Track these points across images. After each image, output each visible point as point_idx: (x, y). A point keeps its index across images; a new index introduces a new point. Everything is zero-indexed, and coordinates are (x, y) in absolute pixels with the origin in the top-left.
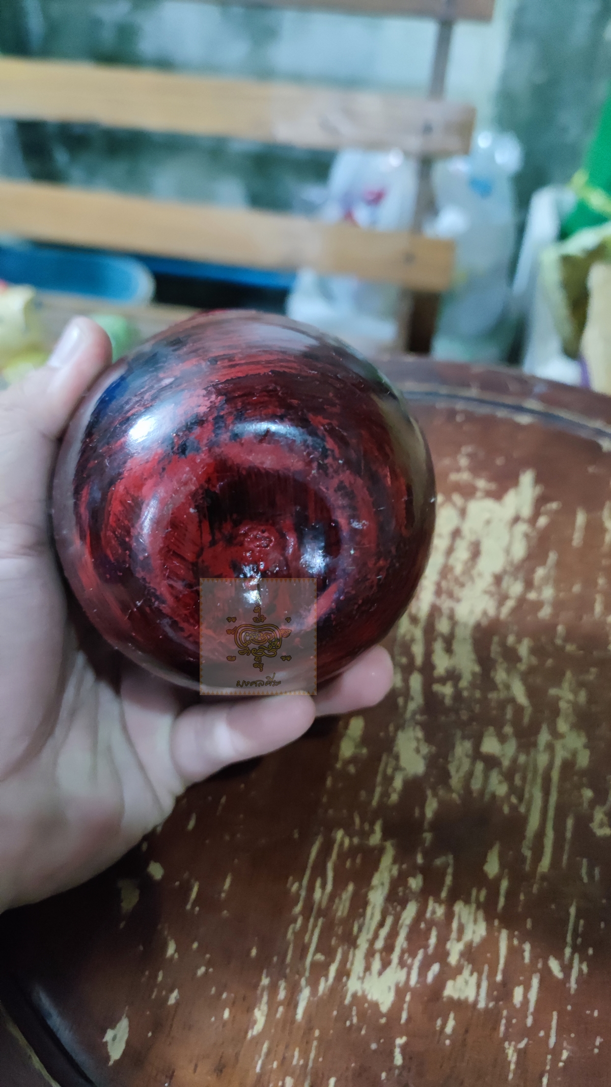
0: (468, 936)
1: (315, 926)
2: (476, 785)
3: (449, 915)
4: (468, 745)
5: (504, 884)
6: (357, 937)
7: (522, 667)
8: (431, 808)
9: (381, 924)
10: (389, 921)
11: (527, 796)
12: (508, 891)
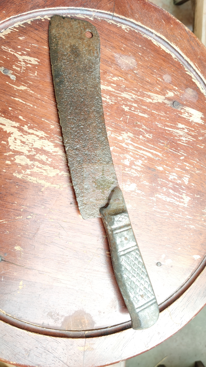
0: (176, 178)
1: (174, 215)
2: (139, 169)
3: (171, 181)
6: (177, 205)
8: (146, 183)
10: (173, 197)
11: (142, 155)
12: (166, 166)
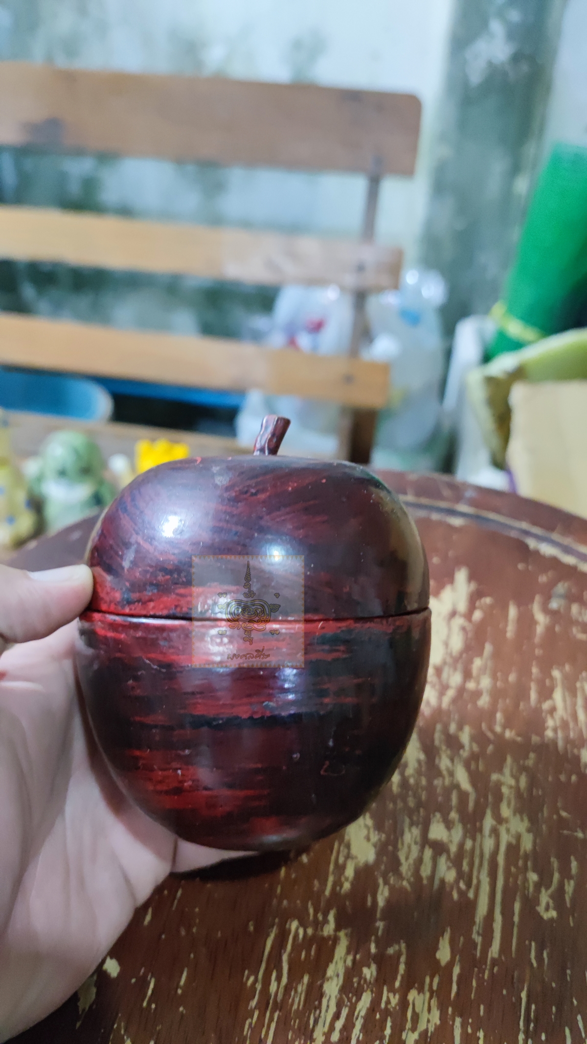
0: (422, 1026)
1: (271, 1019)
2: (425, 871)
3: (404, 1003)
4: (416, 831)
5: (456, 970)
6: (313, 1030)
7: (465, 754)
8: (382, 896)
9: (337, 1016)
10: (345, 1012)
11: (475, 881)
12: (460, 976)
